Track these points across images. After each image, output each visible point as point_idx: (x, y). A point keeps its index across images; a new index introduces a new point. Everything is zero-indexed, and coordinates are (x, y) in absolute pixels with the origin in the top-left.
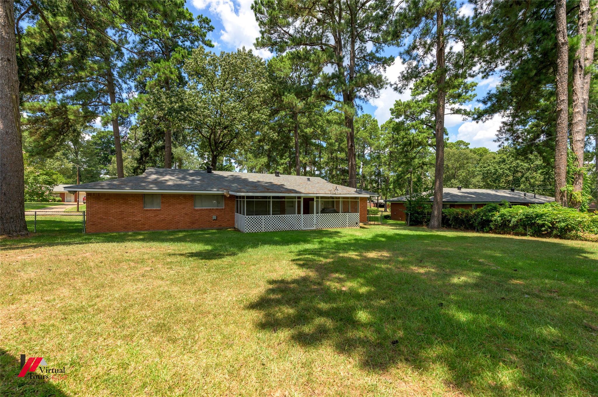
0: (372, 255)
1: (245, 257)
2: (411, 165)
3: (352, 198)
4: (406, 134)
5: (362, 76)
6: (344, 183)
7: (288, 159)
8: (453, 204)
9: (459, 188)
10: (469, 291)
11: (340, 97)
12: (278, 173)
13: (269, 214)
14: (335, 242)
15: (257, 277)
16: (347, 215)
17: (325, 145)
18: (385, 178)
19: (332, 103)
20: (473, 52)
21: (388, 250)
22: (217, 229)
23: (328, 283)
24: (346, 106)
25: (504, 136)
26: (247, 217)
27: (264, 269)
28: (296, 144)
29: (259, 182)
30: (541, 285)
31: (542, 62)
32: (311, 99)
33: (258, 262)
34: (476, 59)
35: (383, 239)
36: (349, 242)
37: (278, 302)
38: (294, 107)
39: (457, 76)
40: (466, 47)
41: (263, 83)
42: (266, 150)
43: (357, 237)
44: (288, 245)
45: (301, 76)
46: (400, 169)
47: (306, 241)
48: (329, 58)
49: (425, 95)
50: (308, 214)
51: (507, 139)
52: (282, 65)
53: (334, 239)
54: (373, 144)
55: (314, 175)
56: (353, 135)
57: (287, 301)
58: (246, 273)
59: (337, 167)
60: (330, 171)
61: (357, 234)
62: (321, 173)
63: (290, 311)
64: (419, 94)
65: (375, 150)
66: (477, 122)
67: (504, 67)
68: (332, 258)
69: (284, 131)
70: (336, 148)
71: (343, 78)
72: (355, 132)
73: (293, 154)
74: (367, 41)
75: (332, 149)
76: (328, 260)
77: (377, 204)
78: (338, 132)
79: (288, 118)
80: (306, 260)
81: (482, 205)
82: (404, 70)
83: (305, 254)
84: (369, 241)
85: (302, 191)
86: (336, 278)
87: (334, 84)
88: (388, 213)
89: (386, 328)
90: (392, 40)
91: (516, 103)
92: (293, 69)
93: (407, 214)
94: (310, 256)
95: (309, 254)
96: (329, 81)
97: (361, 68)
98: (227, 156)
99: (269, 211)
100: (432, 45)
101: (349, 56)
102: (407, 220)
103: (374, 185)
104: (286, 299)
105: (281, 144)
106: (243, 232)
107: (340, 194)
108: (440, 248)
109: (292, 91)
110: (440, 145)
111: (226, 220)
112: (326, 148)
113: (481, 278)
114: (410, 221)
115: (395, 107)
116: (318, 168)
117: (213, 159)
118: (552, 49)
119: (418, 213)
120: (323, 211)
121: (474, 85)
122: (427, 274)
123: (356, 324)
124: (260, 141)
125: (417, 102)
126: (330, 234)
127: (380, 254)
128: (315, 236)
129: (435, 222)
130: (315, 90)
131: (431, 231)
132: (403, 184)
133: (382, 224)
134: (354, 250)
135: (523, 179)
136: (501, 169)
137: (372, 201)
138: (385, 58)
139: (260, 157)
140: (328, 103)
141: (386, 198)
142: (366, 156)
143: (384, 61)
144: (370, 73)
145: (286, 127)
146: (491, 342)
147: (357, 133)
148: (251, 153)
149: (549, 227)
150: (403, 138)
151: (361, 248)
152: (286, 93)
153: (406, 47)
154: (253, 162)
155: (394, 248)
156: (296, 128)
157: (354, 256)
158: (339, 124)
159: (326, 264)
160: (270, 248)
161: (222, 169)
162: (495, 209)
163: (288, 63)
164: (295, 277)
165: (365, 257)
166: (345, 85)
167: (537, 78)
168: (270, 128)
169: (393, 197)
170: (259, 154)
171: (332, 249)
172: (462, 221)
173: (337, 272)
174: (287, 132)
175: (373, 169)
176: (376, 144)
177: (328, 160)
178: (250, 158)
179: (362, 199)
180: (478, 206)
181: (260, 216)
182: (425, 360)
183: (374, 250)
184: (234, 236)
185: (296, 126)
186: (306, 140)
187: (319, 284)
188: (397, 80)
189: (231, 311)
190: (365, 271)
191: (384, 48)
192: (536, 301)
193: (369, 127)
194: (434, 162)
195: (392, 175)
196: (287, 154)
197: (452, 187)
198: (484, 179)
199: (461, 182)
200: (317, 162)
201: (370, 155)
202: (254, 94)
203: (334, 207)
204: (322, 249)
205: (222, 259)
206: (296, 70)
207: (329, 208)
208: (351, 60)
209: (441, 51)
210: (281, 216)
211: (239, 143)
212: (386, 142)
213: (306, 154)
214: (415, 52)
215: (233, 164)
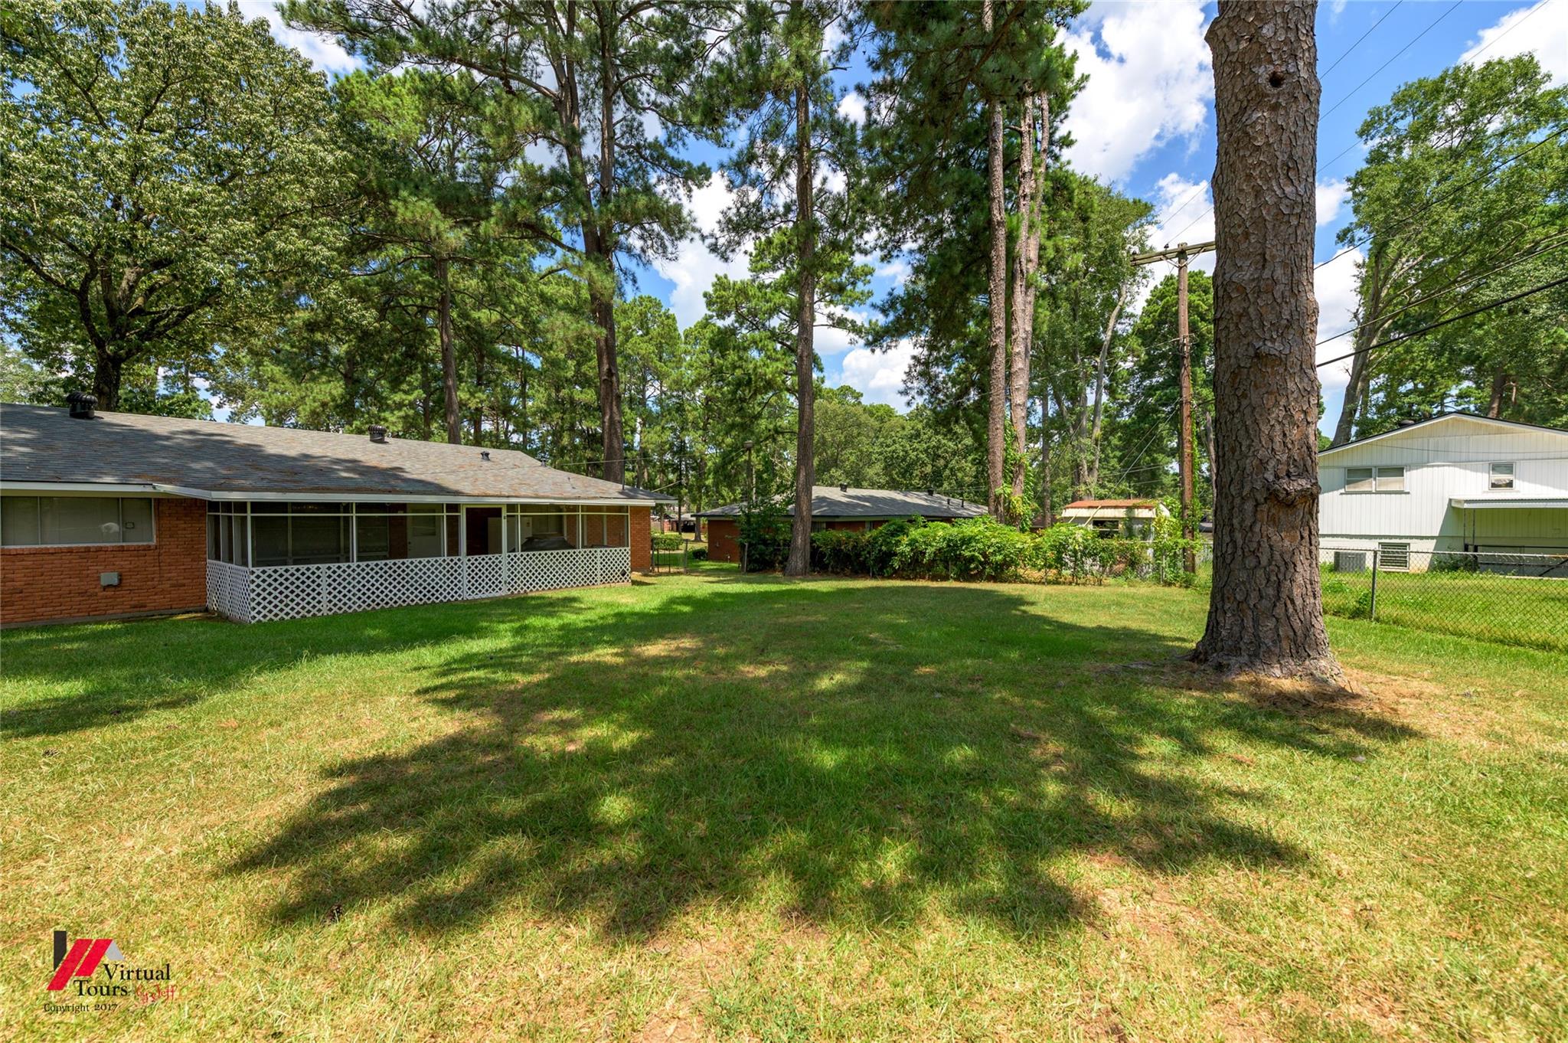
0: (655, 649)
1: (239, 705)
2: (753, 433)
3: (610, 508)
4: (741, 358)
5: (634, 196)
6: (594, 469)
7: (418, 394)
8: (831, 522)
9: (844, 488)
10: (849, 702)
11: (575, 237)
12: (382, 433)
13: (347, 560)
14: (562, 628)
15: (283, 762)
16: (599, 552)
17: (537, 363)
18: (694, 458)
19: (554, 252)
20: (863, 201)
21: (696, 633)
22: (123, 621)
23: (528, 741)
24: (591, 266)
25: (916, 384)
26: (258, 571)
27: (312, 734)
28: (445, 350)
29: (306, 456)
30: (961, 671)
31: (971, 251)
32: (490, 228)
33: (294, 711)
34: (869, 218)
35: (686, 609)
36: (600, 622)
37: (357, 825)
38: (432, 240)
39: (835, 246)
40: (850, 186)
41: (318, 141)
42: (338, 359)
43: (622, 609)
44: (412, 647)
45: (457, 154)
46: (729, 440)
47: (471, 631)
48: (541, 125)
49: (778, 275)
50: (486, 553)
51: (921, 393)
52: (389, 103)
53: (561, 618)
54: (666, 375)
55: (505, 444)
56: (614, 346)
57: (387, 817)
58: (239, 755)
59: (573, 426)
60: (553, 435)
61: (624, 601)
62: (527, 441)
63: (397, 843)
64: (765, 270)
65: (670, 388)
66: (873, 351)
67: (915, 246)
68: (548, 671)
69: (404, 308)
70: (570, 374)
71: (583, 189)
72: (620, 339)
73: (436, 378)
74: (644, 109)
75: (559, 377)
76: (536, 678)
77: (677, 523)
78: (571, 334)
79: (415, 269)
80: (464, 687)
81: (880, 523)
82: (731, 205)
83: (466, 670)
84: (652, 615)
85: (465, 487)
86: (552, 722)
87: (556, 198)
88: (703, 545)
89: (670, 822)
90: (702, 124)
91: (935, 322)
92: (428, 126)
93: (743, 546)
94: (481, 673)
95: (478, 668)
96: (544, 189)
97: (630, 173)
98: (171, 366)
99: (347, 550)
100: (786, 162)
101: (598, 134)
102: (741, 560)
103: (671, 476)
104: (385, 809)
105: (393, 344)
106: (240, 624)
107: (579, 498)
108: (804, 618)
109: (427, 191)
110: (807, 391)
111: (167, 585)
112: (540, 373)
113: (869, 672)
114: (749, 562)
115: (716, 291)
116: (516, 425)
117: (101, 370)
118: (985, 229)
119: (764, 542)
120: (529, 545)
121: (868, 272)
122: (771, 677)
123: (593, 832)
124: (311, 326)
125: (762, 286)
126: (549, 607)
127: (674, 644)
128: (504, 614)
129: (798, 561)
130: (499, 204)
131: (790, 582)
132: (736, 475)
133: (688, 573)
134: (611, 644)
135: (947, 472)
136: (914, 450)
137: (667, 517)
138: (689, 164)
139: (314, 379)
140: (542, 249)
141: (698, 510)
142: (650, 403)
143: (686, 173)
144: (654, 194)
145: (406, 294)
146: (872, 800)
147: (627, 341)
148: (278, 362)
149: (981, 563)
150: (734, 367)
151: (629, 635)
152: (404, 193)
153: (733, 153)
154: (288, 391)
155: (708, 627)
156: (444, 303)
157: (609, 659)
158: (574, 311)
159: (527, 688)
160: (346, 664)
161: (146, 405)
162: (901, 530)
163: (411, 105)
164: (425, 739)
165: (638, 656)
166: (587, 208)
167: (963, 280)
168: (352, 292)
169: (715, 506)
170: (310, 368)
171: (551, 645)
172: (847, 556)
173: (556, 705)
174: (412, 310)
175: (668, 436)
176: (674, 374)
177: (548, 404)
178: (273, 380)
179: (638, 511)
180: (875, 524)
181: (313, 567)
182: (748, 875)
183: (662, 637)
184: (202, 637)
185: (443, 298)
186: (479, 343)
187: (500, 747)
188: (717, 227)
189: (155, 897)
190: (631, 693)
191: (687, 141)
192: (950, 702)
193: (655, 329)
194: (796, 429)
195: (711, 454)
196: (416, 378)
197: (831, 485)
198: (887, 468)
199: (847, 474)
200: (514, 408)
201: (659, 401)
202: (283, 171)
203: (561, 532)
204: (518, 649)
205: (137, 722)
206: (441, 132)
207: (545, 536)
208: (603, 146)
209: (805, 182)
210: (390, 562)
211: (228, 326)
212: (695, 373)
213: (479, 384)
214: (753, 169)
215: (203, 395)
